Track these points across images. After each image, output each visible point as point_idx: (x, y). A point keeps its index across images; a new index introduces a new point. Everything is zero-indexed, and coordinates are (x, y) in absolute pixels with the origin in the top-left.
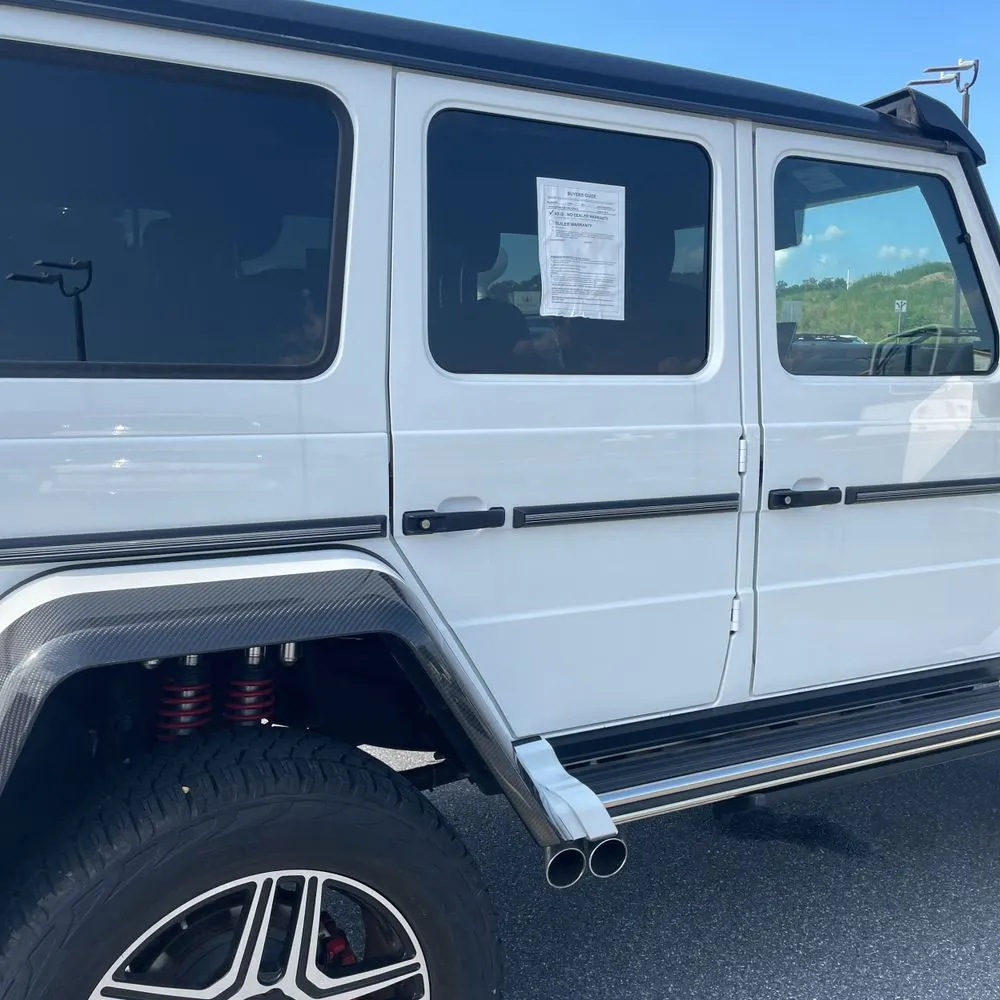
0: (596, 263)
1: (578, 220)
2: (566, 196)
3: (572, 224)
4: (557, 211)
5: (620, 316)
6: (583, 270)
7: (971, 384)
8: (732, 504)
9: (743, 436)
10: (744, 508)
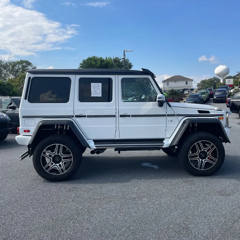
0: (98, 91)
2: (94, 84)
3: (95, 87)
4: (93, 86)
5: (101, 96)
6: (96, 92)
8: (114, 116)
9: (116, 109)
10: (117, 117)
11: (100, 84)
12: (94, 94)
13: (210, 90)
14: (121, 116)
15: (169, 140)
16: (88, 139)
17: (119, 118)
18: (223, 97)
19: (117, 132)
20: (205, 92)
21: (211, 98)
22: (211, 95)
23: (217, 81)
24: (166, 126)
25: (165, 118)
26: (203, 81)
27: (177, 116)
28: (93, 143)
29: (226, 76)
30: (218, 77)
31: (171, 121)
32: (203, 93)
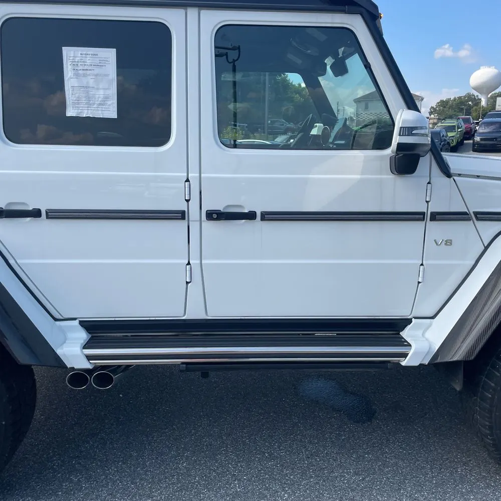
0: (98, 89)
1: (86, 68)
2: (80, 55)
3: (83, 70)
4: (74, 63)
5: (114, 115)
6: (91, 93)
7: (363, 155)
8: (182, 215)
9: (187, 180)
10: (191, 219)
11: (110, 55)
12: (77, 102)
13: (466, 121)
14: (214, 216)
15: (430, 325)
16: (57, 316)
17: (203, 224)
18: (496, 139)
19: (195, 289)
20: (455, 126)
21: (466, 140)
22: (469, 134)
23: (472, 102)
24: (422, 265)
25: (418, 226)
26: (442, 101)
27: (478, 219)
28: (83, 336)
29: (493, 93)
30: (476, 93)
31: (449, 243)
32: (451, 129)
